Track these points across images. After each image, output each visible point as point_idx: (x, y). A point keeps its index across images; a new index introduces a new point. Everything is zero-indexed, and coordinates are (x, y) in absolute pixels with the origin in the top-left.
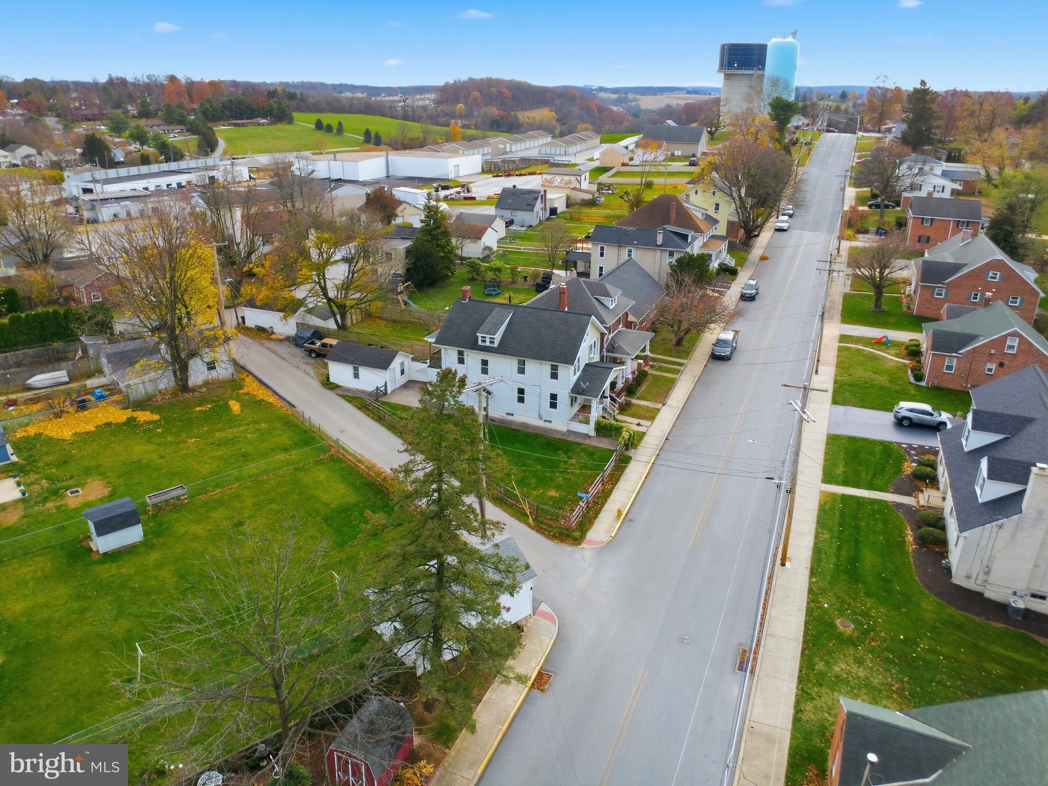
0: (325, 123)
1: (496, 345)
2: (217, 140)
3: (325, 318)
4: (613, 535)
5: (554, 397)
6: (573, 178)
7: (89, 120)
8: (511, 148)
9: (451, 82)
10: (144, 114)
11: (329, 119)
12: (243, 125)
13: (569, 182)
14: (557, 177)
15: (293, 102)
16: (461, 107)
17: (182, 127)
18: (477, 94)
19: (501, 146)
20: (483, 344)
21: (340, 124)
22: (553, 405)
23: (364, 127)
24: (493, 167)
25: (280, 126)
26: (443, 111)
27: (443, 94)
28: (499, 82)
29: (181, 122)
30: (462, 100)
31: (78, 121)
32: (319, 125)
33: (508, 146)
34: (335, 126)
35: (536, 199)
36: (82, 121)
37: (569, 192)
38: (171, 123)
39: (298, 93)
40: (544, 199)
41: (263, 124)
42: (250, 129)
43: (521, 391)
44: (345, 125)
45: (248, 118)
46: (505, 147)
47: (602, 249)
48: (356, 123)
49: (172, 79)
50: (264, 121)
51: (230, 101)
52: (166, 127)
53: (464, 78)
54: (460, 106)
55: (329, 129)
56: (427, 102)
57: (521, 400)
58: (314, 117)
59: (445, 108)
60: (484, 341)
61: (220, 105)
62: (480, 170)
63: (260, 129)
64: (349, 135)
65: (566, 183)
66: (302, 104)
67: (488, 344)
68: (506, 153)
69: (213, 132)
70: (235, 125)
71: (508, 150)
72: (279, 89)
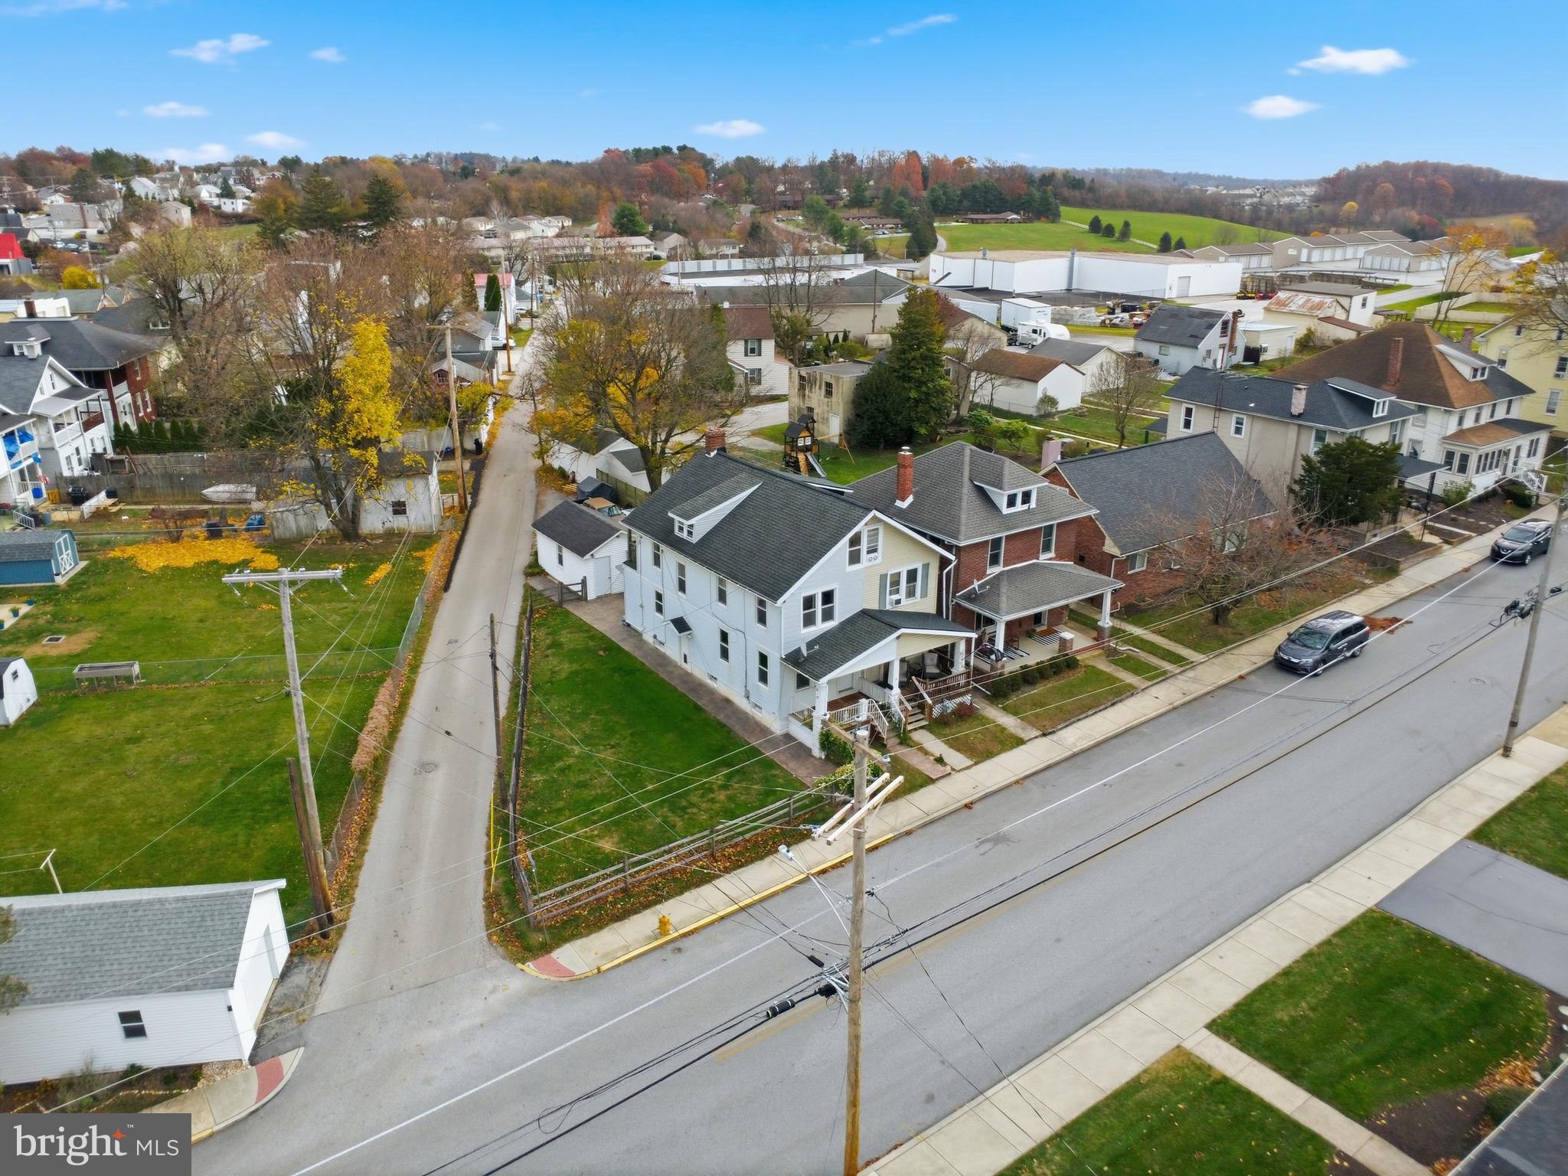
0: (1104, 222)
1: (694, 540)
2: (936, 240)
3: (633, 469)
4: (604, 968)
5: (763, 659)
6: (1328, 300)
7: (789, 208)
8: (1309, 256)
9: (1352, 168)
10: (857, 202)
11: (1112, 218)
12: (983, 221)
13: (1320, 306)
14: (1301, 295)
15: (1077, 193)
16: (1352, 207)
17: (898, 221)
18: (1389, 186)
19: (1292, 252)
21: (1127, 224)
22: (763, 677)
23: (1162, 231)
24: (1263, 285)
25: (1038, 225)
26: (1322, 213)
27: (1329, 186)
28: (1437, 168)
29: (898, 214)
30: (1360, 197)
31: (774, 209)
32: (1095, 226)
33: (1305, 252)
34: (1118, 226)
35: (1211, 326)
36: (780, 209)
37: (1313, 324)
38: (887, 216)
39: (1087, 181)
40: (1229, 327)
41: (1012, 222)
42: (989, 228)
43: (724, 636)
44: (1133, 226)
45: (993, 212)
46: (1300, 253)
47: (1189, 412)
48: (1149, 224)
49: (913, 156)
50: (1014, 216)
51: (974, 187)
52: (878, 221)
53: (1375, 161)
54: (1351, 205)
55: (1109, 231)
56: (1299, 199)
57: (725, 654)
58: (1089, 214)
59: (1327, 208)
61: (959, 192)
62: (1236, 288)
63: (1004, 228)
64: (1138, 241)
65: (1312, 308)
66: (1090, 195)
68: (1299, 263)
69: (933, 230)
70: (973, 221)
71: (1304, 258)
72: (1059, 176)
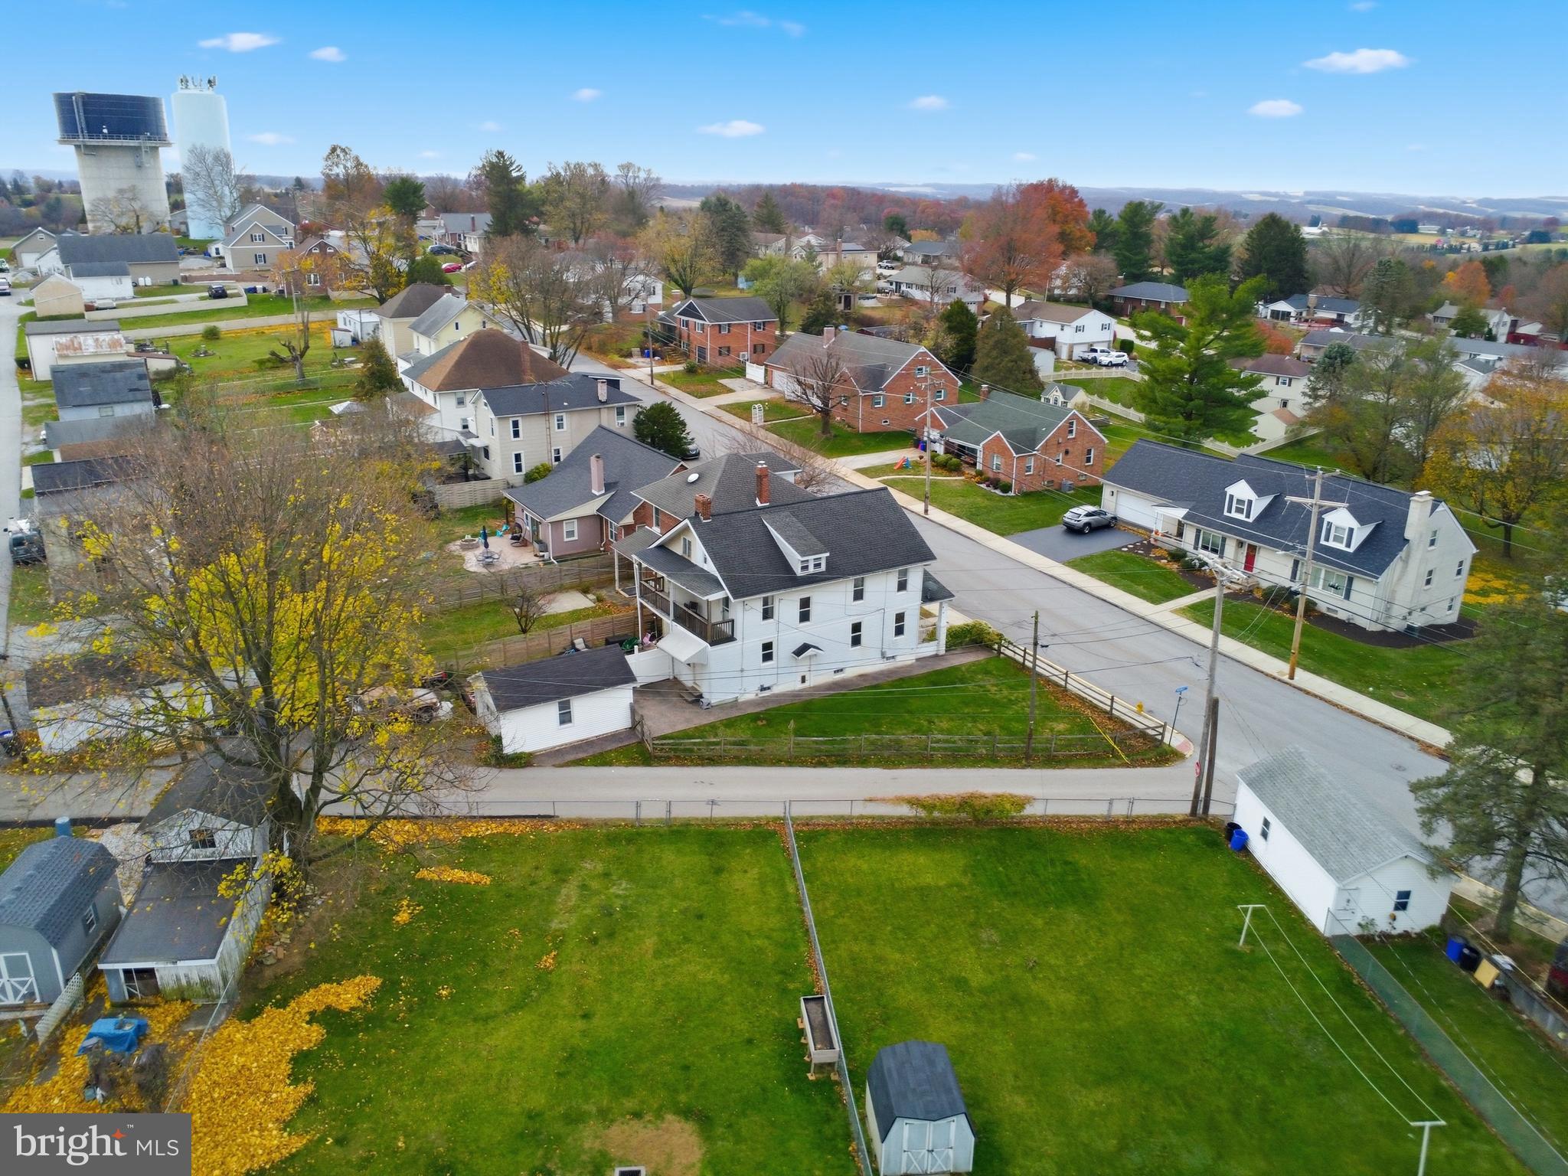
1: (823, 568)
5: (900, 618)
20: (805, 573)
22: (899, 631)
43: (857, 627)
47: (516, 424)
57: (856, 641)
60: (805, 568)
67: (811, 570)
